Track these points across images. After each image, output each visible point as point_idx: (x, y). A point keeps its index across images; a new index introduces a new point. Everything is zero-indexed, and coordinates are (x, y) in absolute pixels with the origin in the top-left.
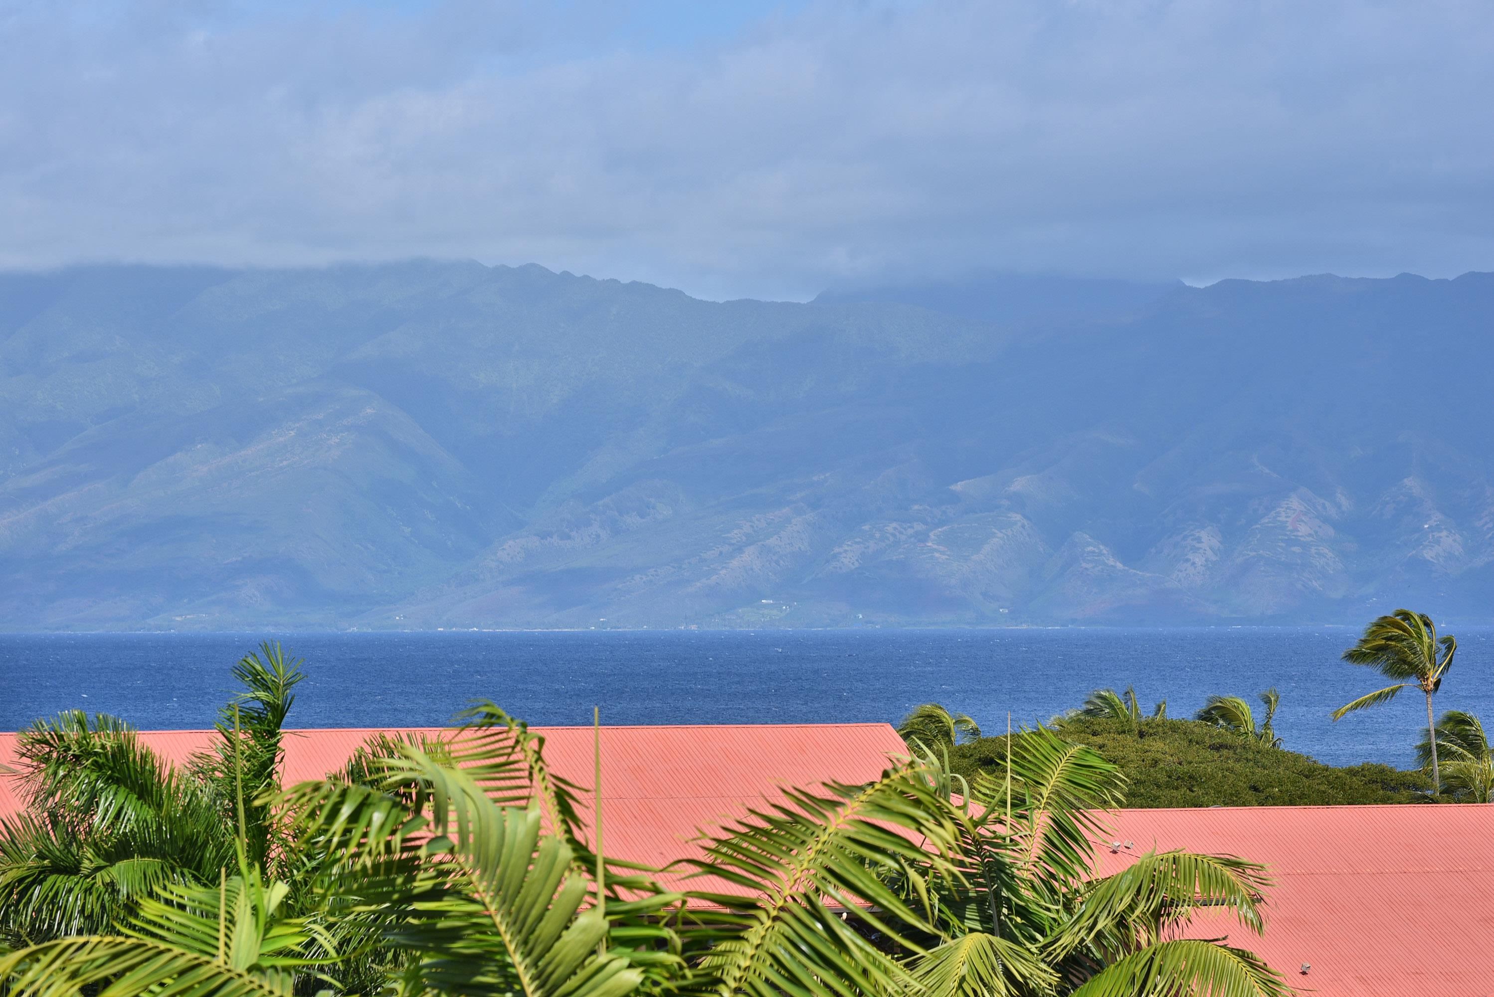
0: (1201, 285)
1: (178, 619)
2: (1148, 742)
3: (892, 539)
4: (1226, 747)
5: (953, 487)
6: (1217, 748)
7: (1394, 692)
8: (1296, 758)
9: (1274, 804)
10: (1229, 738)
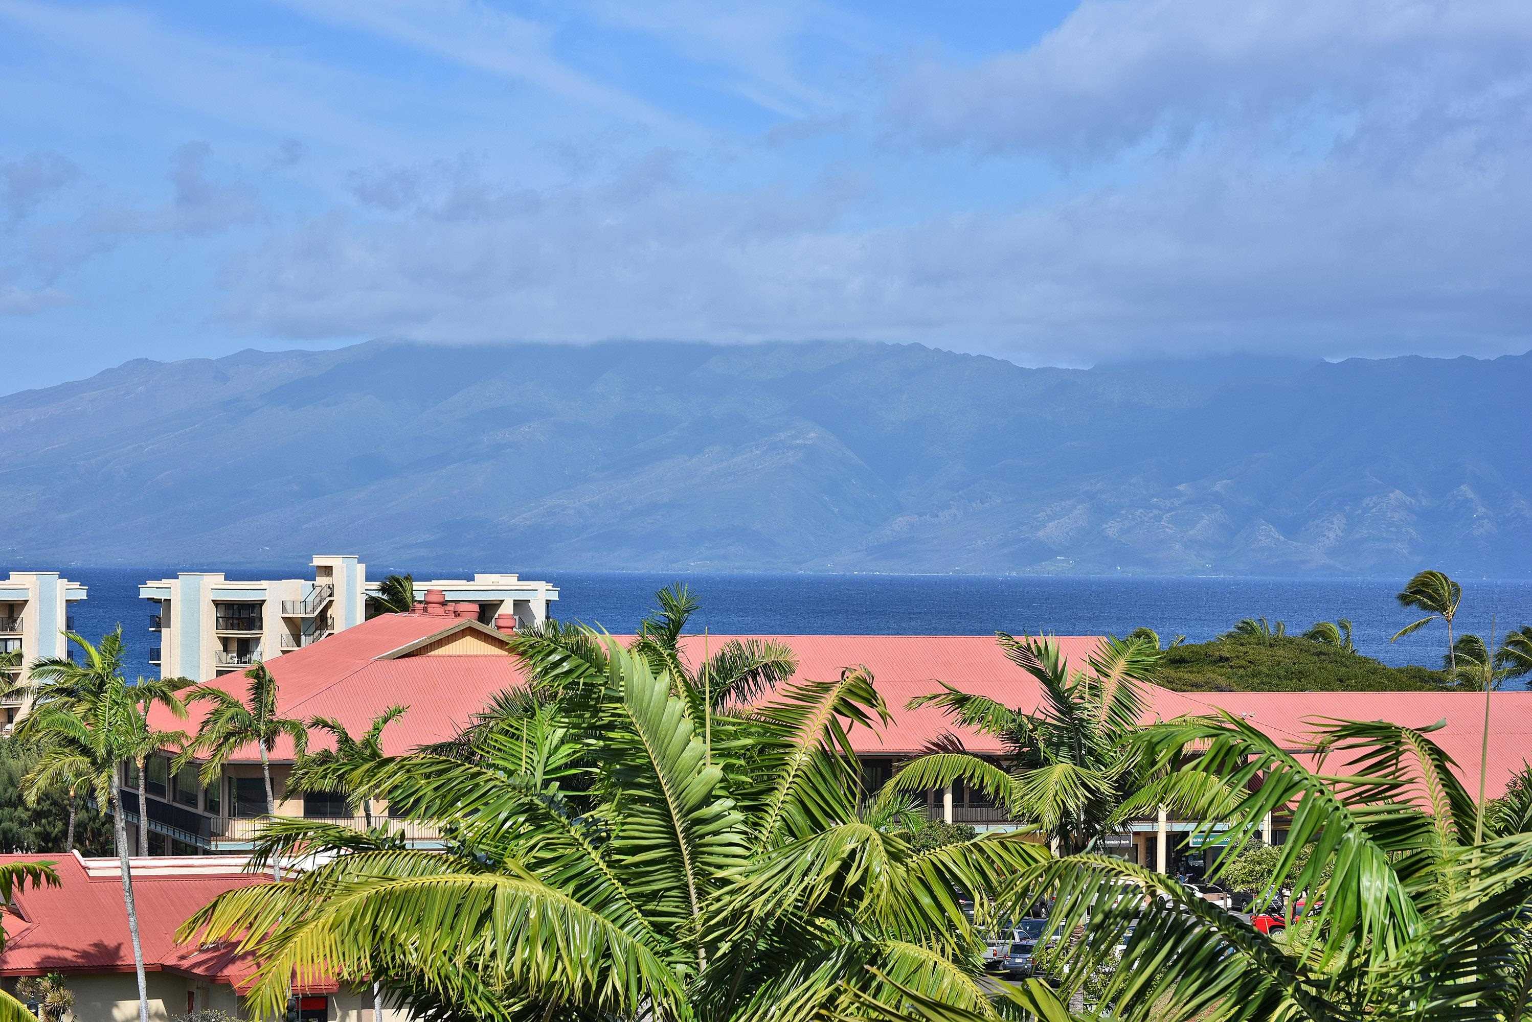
0: (1336, 361)
1: (693, 564)
2: (1274, 649)
3: (1139, 519)
4: (1324, 654)
5: (1178, 488)
6: (1318, 654)
7: (1428, 621)
8: (1367, 661)
9: (1352, 691)
10: (1325, 648)
